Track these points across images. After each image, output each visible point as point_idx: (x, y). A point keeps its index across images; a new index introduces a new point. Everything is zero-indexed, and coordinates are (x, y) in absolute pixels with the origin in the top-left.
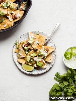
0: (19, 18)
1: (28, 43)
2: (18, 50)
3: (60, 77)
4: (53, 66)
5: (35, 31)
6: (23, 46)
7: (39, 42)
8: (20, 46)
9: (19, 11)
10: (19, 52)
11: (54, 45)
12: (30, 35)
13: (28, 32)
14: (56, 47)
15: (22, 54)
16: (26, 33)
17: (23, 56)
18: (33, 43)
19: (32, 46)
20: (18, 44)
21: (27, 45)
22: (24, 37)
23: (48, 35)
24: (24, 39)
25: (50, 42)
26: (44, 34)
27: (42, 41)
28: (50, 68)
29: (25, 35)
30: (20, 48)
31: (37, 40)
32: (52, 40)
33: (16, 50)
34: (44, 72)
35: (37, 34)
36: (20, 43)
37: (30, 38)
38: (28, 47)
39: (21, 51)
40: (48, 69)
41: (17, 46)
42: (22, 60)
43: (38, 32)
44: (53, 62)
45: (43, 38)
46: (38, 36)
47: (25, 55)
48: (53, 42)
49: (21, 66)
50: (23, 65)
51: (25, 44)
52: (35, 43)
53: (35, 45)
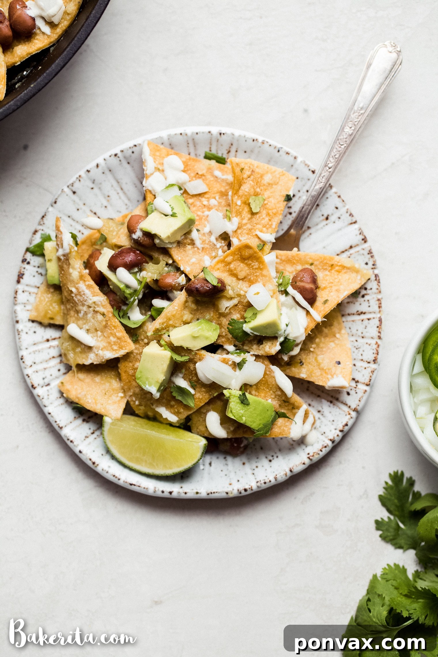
0: (52, 25)
1: (138, 235)
2: (56, 297)
4: (360, 414)
5: (190, 130)
6: (102, 265)
7: (236, 221)
8: (76, 269)
10: (66, 315)
11: (358, 243)
12: (150, 165)
13: (135, 146)
14: (376, 257)
15: (100, 337)
16: (117, 151)
17: (102, 350)
18: (185, 234)
19: (175, 264)
20: (61, 252)
21: (134, 252)
22: (101, 184)
23: (299, 160)
24: (106, 207)
25: (327, 219)
26: (272, 148)
27: (257, 213)
28: (338, 435)
29: (107, 172)
30: (76, 281)
31: (213, 202)
32: (339, 197)
33: (46, 304)
34: (291, 471)
35: (214, 151)
36: (74, 237)
37: (150, 191)
38: (141, 270)
39: (89, 307)
40: (326, 447)
41: (49, 265)
42: (102, 382)
43: (220, 134)
44: (357, 382)
45: (264, 187)
46: (223, 175)
47: (119, 338)
48: (353, 216)
49: (95, 435)
50: (112, 424)
51: (120, 250)
52: (198, 230)
53: (201, 249)
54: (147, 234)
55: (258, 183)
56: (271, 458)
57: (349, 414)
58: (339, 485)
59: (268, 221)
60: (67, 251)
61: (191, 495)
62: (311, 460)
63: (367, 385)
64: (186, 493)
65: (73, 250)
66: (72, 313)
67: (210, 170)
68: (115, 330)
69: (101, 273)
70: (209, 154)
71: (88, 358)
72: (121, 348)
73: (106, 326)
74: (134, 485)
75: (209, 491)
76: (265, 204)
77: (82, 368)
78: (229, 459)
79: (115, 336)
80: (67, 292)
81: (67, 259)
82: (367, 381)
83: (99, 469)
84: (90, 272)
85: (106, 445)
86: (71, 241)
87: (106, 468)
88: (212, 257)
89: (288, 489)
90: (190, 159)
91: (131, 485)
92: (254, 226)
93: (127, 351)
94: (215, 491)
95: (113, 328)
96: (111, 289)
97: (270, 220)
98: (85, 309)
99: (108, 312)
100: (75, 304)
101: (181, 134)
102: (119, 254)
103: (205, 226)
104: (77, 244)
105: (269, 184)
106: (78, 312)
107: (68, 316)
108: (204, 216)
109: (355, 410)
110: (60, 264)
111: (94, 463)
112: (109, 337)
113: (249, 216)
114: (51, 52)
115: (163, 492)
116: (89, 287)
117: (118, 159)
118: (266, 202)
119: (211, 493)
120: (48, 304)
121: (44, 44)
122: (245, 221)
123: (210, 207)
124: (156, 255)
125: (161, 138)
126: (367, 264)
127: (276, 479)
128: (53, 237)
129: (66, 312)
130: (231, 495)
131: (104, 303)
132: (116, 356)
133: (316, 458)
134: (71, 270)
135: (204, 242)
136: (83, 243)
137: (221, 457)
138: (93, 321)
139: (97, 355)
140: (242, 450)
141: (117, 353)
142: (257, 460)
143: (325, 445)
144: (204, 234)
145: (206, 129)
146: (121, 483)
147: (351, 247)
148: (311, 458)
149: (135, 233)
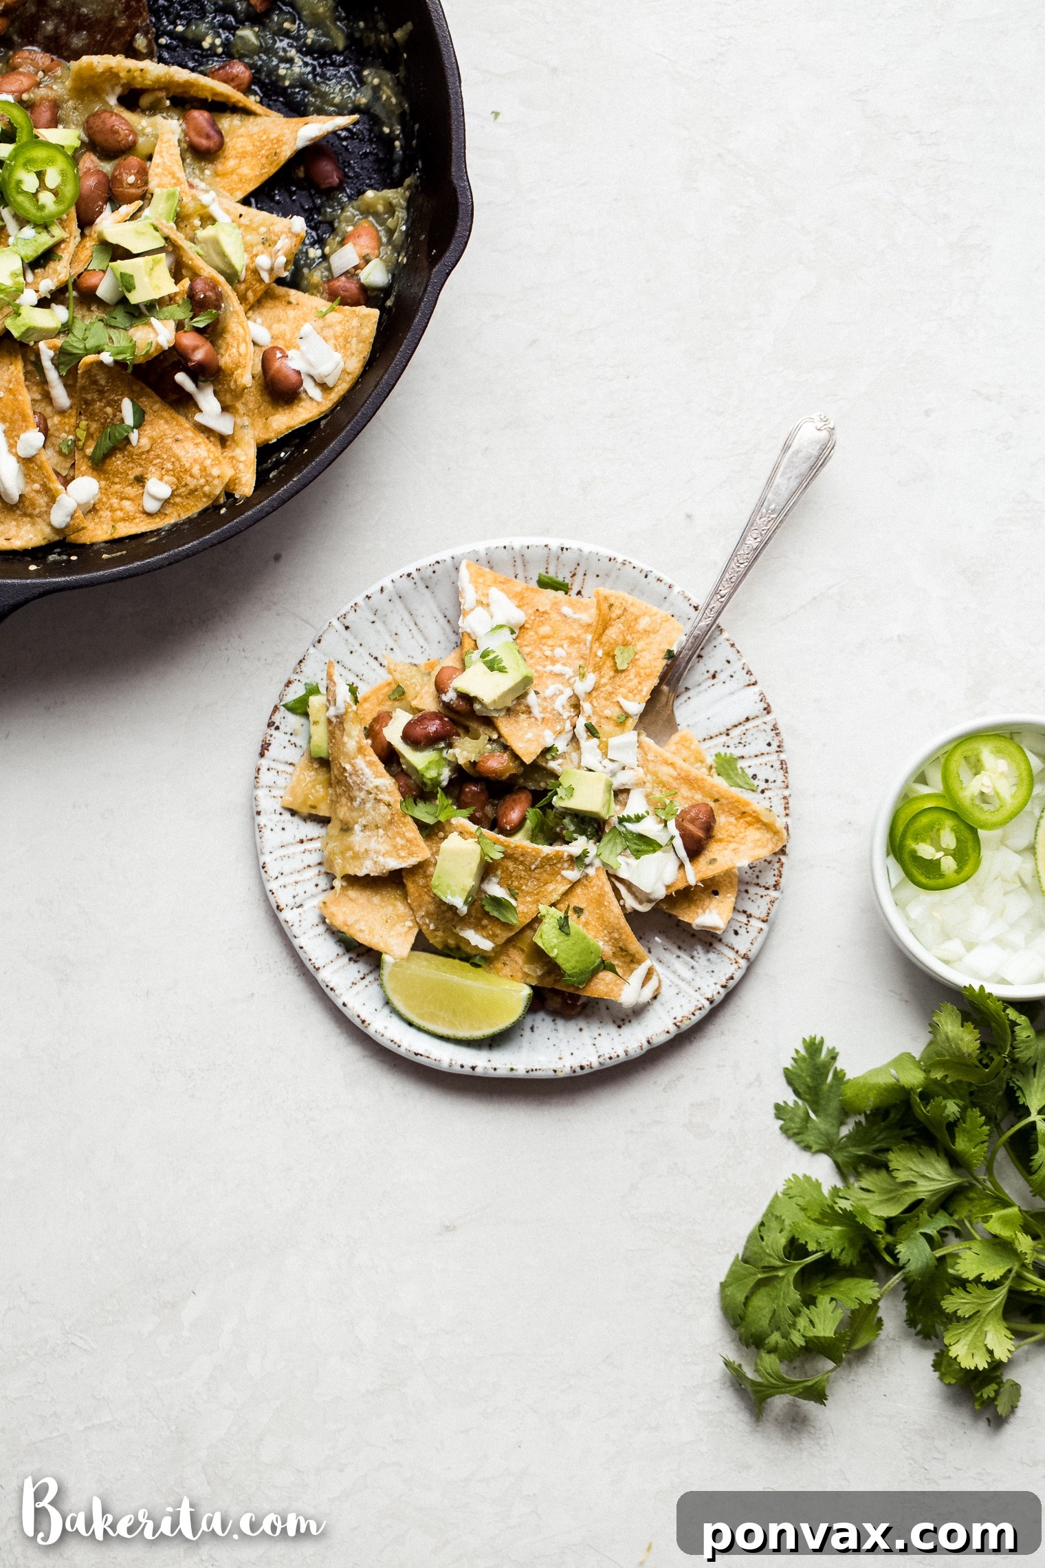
0: (324, 387)
1: (449, 696)
2: (322, 776)
3: (849, 1092)
4: (751, 963)
5: (518, 542)
6: (393, 734)
7: (591, 679)
8: (354, 737)
9: (318, 303)
10: (334, 803)
11: (759, 713)
12: (469, 596)
13: (438, 562)
14: (784, 735)
15: (382, 837)
16: (411, 568)
17: (383, 855)
18: (518, 698)
19: (502, 740)
20: (332, 712)
21: (441, 719)
22: (385, 616)
23: (676, 589)
24: (392, 649)
25: (714, 677)
26: (636, 572)
27: (623, 671)
28: (719, 993)
29: (396, 599)
30: (352, 755)
31: (559, 652)
32: (733, 645)
33: (306, 785)
34: (649, 1042)
35: (552, 574)
36: (353, 690)
37: (469, 635)
38: (450, 746)
39: (369, 793)
40: (700, 1009)
41: (313, 729)
42: (383, 904)
43: (562, 549)
44: (749, 916)
45: (638, 635)
46: (574, 613)
47: (409, 841)
48: (751, 674)
49: (366, 982)
50: (395, 965)
51: (420, 714)
52: (537, 693)
53: (540, 720)
54: (463, 696)
55: (630, 628)
56: (621, 1023)
57: (736, 962)
58: (719, 1066)
59: (637, 684)
60: (342, 711)
61: (503, 1072)
62: (678, 1027)
63: (763, 921)
64: (495, 1069)
65: (349, 710)
66: (344, 800)
67: (556, 605)
68: (404, 829)
69: (389, 744)
70: (545, 576)
71: (362, 865)
72: (411, 854)
73: (391, 822)
74: (421, 1055)
75: (529, 1068)
76: (636, 660)
77: (353, 881)
78: (560, 1022)
79: (403, 836)
80: (338, 769)
81: (342, 723)
82: (763, 915)
83: (371, 1031)
84: (373, 743)
85: (386, 995)
86: (348, 697)
87: (382, 1030)
88: (556, 732)
89: (644, 1069)
90: (527, 589)
91: (416, 1054)
92: (616, 689)
93: (419, 859)
94: (538, 1067)
95: (401, 825)
96: (402, 769)
97: (640, 683)
98: (362, 795)
99: (396, 801)
100: (349, 787)
101: (505, 547)
102: (419, 721)
103: (547, 687)
104: (356, 701)
105: (645, 631)
106: (352, 799)
107: (338, 805)
108: (545, 672)
109: (745, 957)
110: (331, 728)
111: (363, 1022)
112: (395, 838)
113: (612, 673)
114: (322, 427)
115: (462, 1066)
116: (370, 764)
117: (413, 581)
118: (637, 657)
119: (532, 1070)
120: (310, 785)
121: (311, 415)
122: (604, 681)
123: (555, 659)
124: (473, 725)
125: (475, 552)
126: (769, 744)
127: (626, 1052)
128: (323, 690)
129: (334, 798)
130: (560, 1075)
131: (390, 789)
132: (403, 865)
133: (686, 1025)
134: (346, 739)
135: (544, 710)
136: (366, 700)
137: (548, 1020)
138: (373, 813)
139: (375, 862)
140: (579, 1009)
141: (404, 862)
142: (600, 1025)
143: (700, 1006)
144: (545, 698)
145: (542, 541)
146: (402, 1051)
147: (748, 719)
148: (678, 1024)
149: (445, 693)
